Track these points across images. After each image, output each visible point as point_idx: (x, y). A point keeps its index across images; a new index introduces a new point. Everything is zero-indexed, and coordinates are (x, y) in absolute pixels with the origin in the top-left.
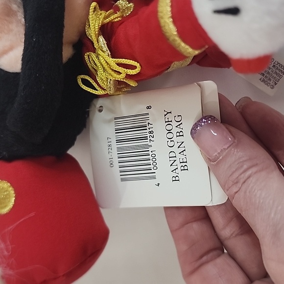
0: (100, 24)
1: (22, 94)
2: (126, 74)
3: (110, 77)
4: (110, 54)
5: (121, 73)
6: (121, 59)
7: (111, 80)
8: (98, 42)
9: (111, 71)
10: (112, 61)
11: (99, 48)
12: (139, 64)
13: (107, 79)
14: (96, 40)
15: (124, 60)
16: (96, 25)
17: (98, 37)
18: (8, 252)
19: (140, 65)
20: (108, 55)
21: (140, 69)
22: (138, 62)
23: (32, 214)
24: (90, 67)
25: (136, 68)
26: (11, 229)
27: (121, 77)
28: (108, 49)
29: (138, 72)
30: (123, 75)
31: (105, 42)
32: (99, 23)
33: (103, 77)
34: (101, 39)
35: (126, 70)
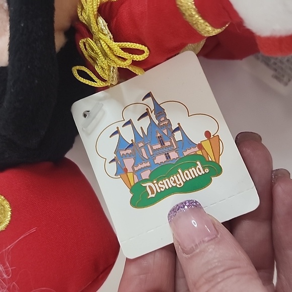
0: (99, 4)
1: (12, 90)
2: (133, 60)
3: (112, 65)
4: (112, 37)
5: (127, 59)
6: (125, 43)
7: (114, 67)
8: (97, 24)
9: (114, 57)
10: (116, 46)
11: (99, 30)
12: (146, 48)
13: (109, 67)
14: (95, 22)
15: (129, 43)
16: (95, 4)
17: (97, 18)
18: (8, 276)
19: (148, 48)
20: (111, 39)
21: (148, 54)
22: (145, 46)
23: (33, 230)
24: (86, 56)
25: (144, 53)
26: (9, 249)
27: (126, 64)
28: (109, 32)
29: (146, 57)
30: (129, 62)
31: (105, 23)
32: (98, 2)
33: (104, 66)
34: (101, 20)
35: (132, 56)
